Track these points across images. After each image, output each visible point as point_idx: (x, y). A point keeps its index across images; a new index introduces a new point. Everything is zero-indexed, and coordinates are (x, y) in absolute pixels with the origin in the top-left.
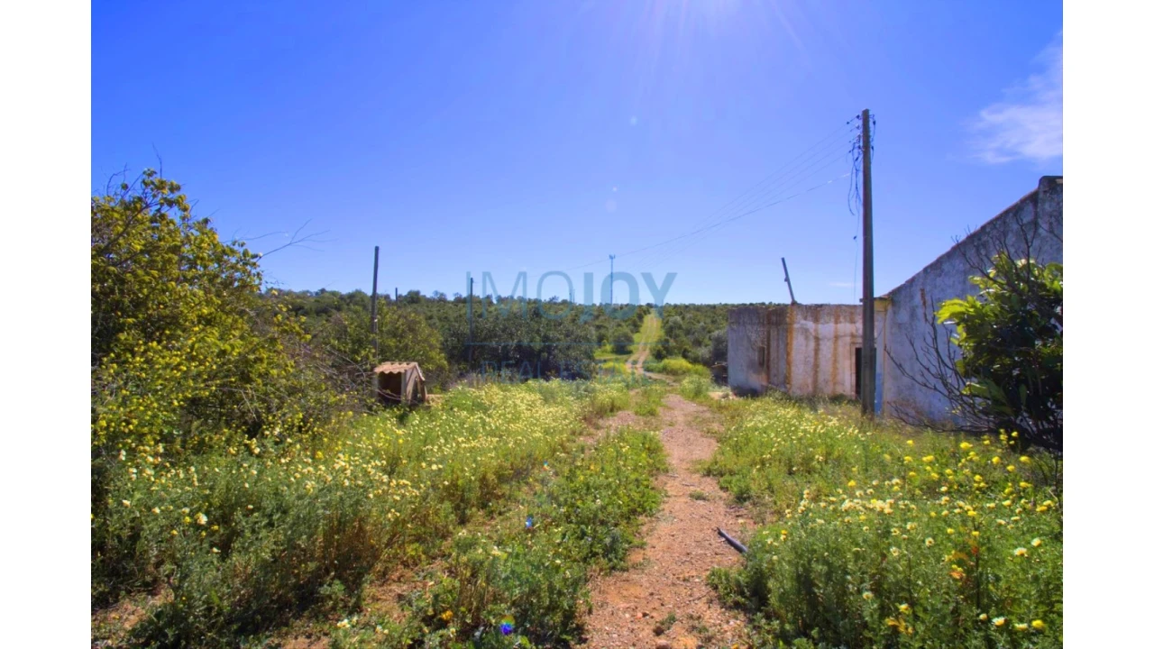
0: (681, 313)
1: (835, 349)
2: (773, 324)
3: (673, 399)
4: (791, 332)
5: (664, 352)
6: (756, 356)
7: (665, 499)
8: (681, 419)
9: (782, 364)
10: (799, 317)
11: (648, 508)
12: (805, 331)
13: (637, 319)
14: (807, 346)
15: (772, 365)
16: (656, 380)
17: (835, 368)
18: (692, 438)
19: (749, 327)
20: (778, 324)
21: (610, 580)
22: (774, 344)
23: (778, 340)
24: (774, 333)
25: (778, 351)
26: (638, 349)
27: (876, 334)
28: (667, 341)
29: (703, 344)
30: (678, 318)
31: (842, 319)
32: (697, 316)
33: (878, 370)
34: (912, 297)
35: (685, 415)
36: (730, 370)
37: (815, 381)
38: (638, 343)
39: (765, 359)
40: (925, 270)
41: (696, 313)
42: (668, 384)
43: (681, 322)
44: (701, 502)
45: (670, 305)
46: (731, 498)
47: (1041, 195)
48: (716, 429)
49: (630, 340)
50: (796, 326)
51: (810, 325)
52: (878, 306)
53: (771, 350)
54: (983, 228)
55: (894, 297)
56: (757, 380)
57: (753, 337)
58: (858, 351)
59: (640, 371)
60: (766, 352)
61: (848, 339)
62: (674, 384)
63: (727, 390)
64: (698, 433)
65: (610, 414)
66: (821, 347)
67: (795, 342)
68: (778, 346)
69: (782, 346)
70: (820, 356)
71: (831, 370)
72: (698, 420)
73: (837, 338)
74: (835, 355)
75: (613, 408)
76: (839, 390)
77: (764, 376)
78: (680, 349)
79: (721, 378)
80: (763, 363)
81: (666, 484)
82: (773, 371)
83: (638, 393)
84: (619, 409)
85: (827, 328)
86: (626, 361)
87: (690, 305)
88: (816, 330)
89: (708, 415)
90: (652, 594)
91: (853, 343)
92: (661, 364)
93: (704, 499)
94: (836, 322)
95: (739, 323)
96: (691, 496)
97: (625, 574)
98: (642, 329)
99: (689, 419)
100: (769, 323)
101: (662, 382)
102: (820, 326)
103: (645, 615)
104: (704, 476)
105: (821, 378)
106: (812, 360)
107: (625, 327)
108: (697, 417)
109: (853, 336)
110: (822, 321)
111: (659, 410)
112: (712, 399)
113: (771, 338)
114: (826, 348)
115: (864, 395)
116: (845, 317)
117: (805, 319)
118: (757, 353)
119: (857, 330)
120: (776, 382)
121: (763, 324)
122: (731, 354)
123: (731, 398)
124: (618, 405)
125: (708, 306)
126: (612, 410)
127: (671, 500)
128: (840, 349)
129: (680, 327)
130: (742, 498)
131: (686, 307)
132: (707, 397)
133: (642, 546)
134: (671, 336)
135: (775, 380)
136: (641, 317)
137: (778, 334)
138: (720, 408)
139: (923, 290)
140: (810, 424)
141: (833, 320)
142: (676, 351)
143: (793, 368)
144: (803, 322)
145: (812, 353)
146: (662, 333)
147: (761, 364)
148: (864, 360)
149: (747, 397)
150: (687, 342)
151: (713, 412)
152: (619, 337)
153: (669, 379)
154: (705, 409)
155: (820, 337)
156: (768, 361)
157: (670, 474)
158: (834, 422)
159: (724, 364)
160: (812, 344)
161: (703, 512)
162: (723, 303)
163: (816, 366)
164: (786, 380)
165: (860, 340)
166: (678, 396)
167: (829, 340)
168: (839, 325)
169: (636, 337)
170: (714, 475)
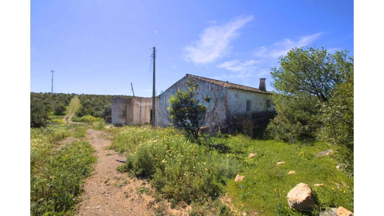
0: (90, 98)
1: (145, 110)
2: (128, 103)
3: (90, 131)
4: (133, 106)
5: (82, 114)
6: (122, 113)
7: (98, 158)
8: (95, 136)
9: (131, 115)
10: (136, 101)
11: (93, 161)
12: (137, 105)
13: (67, 100)
14: (138, 109)
15: (127, 116)
16: (79, 125)
17: (145, 116)
18: (102, 141)
19: (120, 104)
20: (129, 103)
21: (87, 179)
22: (128, 109)
23: (129, 108)
24: (128, 106)
25: (129, 111)
26: (68, 113)
27: (155, 106)
28: (83, 109)
29: (100, 110)
30: (89, 100)
31: (147, 101)
32: (97, 99)
33: (156, 115)
34: (163, 97)
35: (97, 135)
36: (112, 119)
37: (140, 119)
38: (68, 110)
39: (125, 114)
40: (166, 90)
41: (96, 98)
42: (85, 126)
43: (90, 101)
44: (110, 156)
45: (84, 95)
46: (119, 152)
47: (186, 78)
48: (110, 137)
49: (64, 109)
50: (135, 104)
51: (139, 103)
52: (156, 99)
53: (127, 111)
54: (177, 82)
55: (159, 97)
56: (122, 121)
57: (121, 107)
58: (151, 110)
59: (71, 122)
60: (125, 112)
61: (149, 107)
62: (88, 125)
63: (112, 125)
64: (103, 140)
65: (63, 139)
66: (142, 110)
67: (134, 108)
68: (129, 110)
69: (130, 110)
70: (141, 112)
71: (144, 116)
72: (102, 136)
73: (146, 107)
74: (145, 112)
75: (64, 137)
76: (146, 122)
77: (124, 119)
78: (89, 112)
79: (109, 121)
80: (124, 115)
81: (97, 154)
82: (128, 118)
83: (72, 130)
84: (66, 137)
85: (143, 104)
86: (62, 118)
87: (93, 95)
88: (140, 105)
89: (106, 134)
90: (101, 178)
91: (150, 108)
92: (82, 118)
93: (111, 155)
94: (146, 103)
95: (116, 103)
96: (107, 155)
97: (91, 177)
98: (70, 104)
99: (99, 136)
100: (126, 103)
101: (83, 125)
102: (142, 104)
103: (101, 182)
104: (109, 150)
105: (142, 118)
106: (139, 114)
107: (61, 103)
108: (102, 135)
109: (150, 106)
110: (142, 102)
111: (86, 135)
112: (106, 129)
113: (127, 107)
114: (143, 110)
115: (152, 122)
116: (148, 101)
117: (138, 102)
118: (122, 112)
119: (151, 105)
120: (128, 121)
121: (124, 103)
122: (113, 113)
123: (113, 127)
124: (66, 135)
125: (102, 95)
126: (63, 138)
127: (100, 158)
128: (147, 110)
129: (89, 104)
130: (122, 152)
131: (92, 95)
132: (104, 129)
133: (94, 170)
134: (85, 107)
135: (128, 120)
136: (69, 99)
137: (129, 106)
138: (110, 131)
139: (165, 95)
140: (139, 130)
141: (145, 102)
142: (88, 113)
143: (134, 116)
144: (137, 102)
145: (139, 112)
146: (81, 106)
147: (124, 116)
148: (152, 113)
149: (119, 126)
150: (93, 109)
151: (107, 133)
152: (58, 108)
153: (86, 124)
154: (104, 132)
155: (141, 107)
156: (126, 114)
157: (97, 152)
158: (145, 129)
159: (110, 117)
160: (139, 109)
161: (111, 158)
162: (108, 95)
163: (140, 115)
164: (132, 120)
165: (152, 108)
166: (92, 129)
167: (144, 107)
168: (147, 104)
169: (67, 107)
170: (112, 149)
